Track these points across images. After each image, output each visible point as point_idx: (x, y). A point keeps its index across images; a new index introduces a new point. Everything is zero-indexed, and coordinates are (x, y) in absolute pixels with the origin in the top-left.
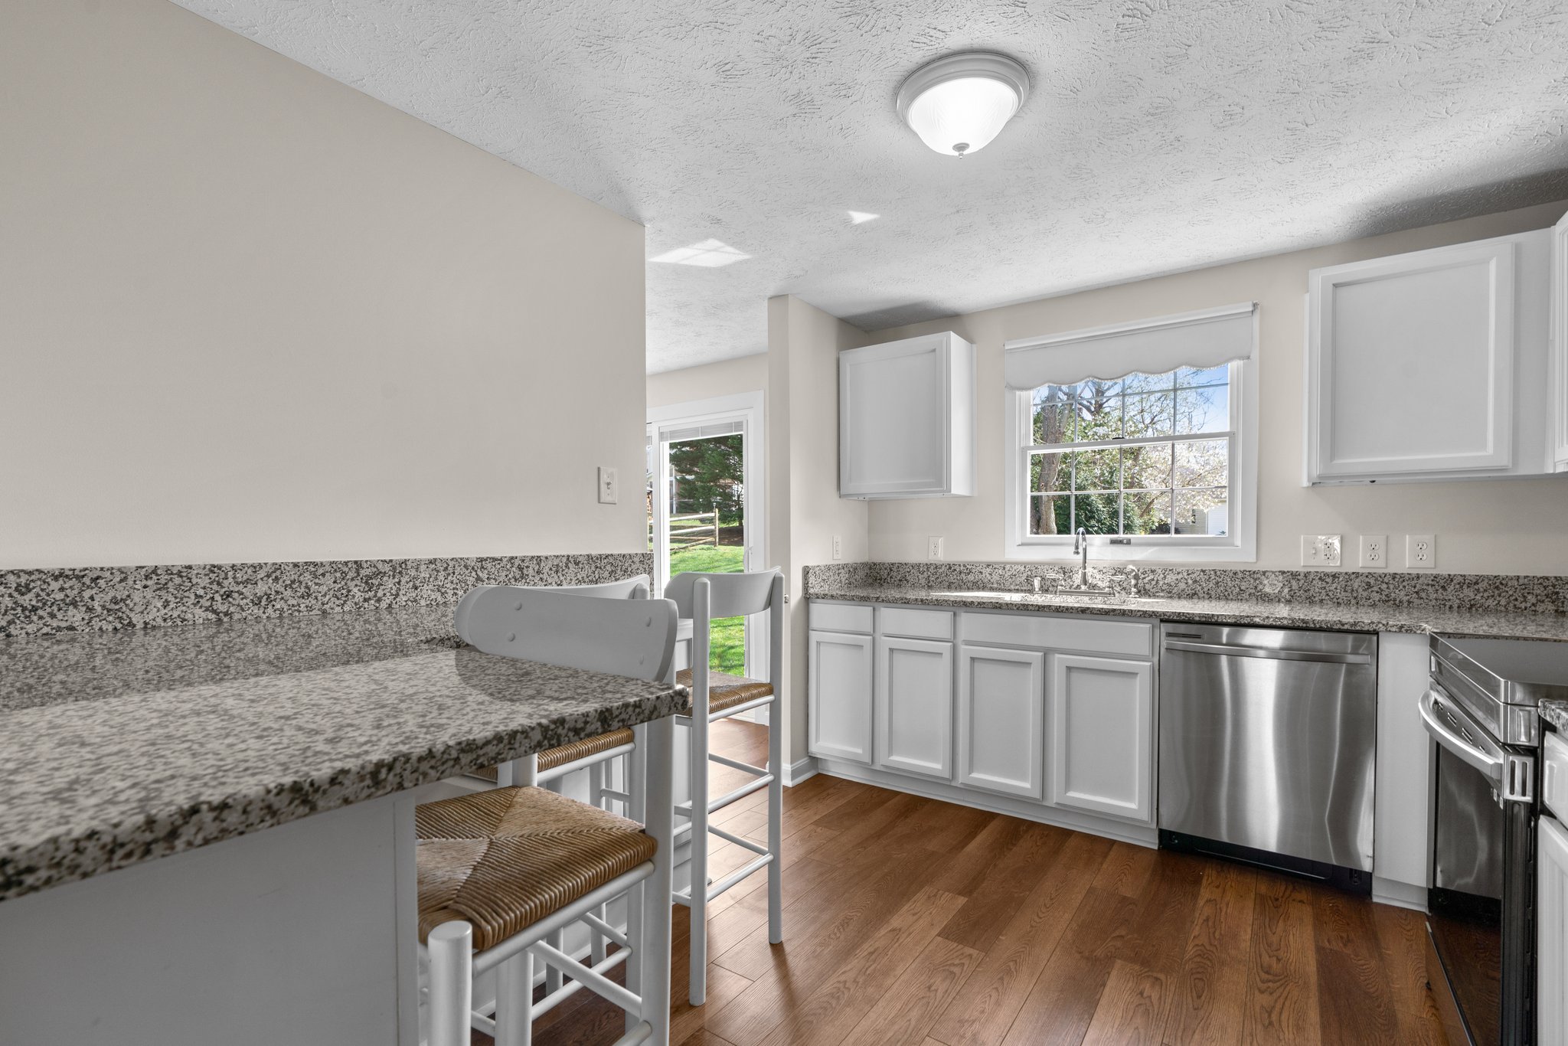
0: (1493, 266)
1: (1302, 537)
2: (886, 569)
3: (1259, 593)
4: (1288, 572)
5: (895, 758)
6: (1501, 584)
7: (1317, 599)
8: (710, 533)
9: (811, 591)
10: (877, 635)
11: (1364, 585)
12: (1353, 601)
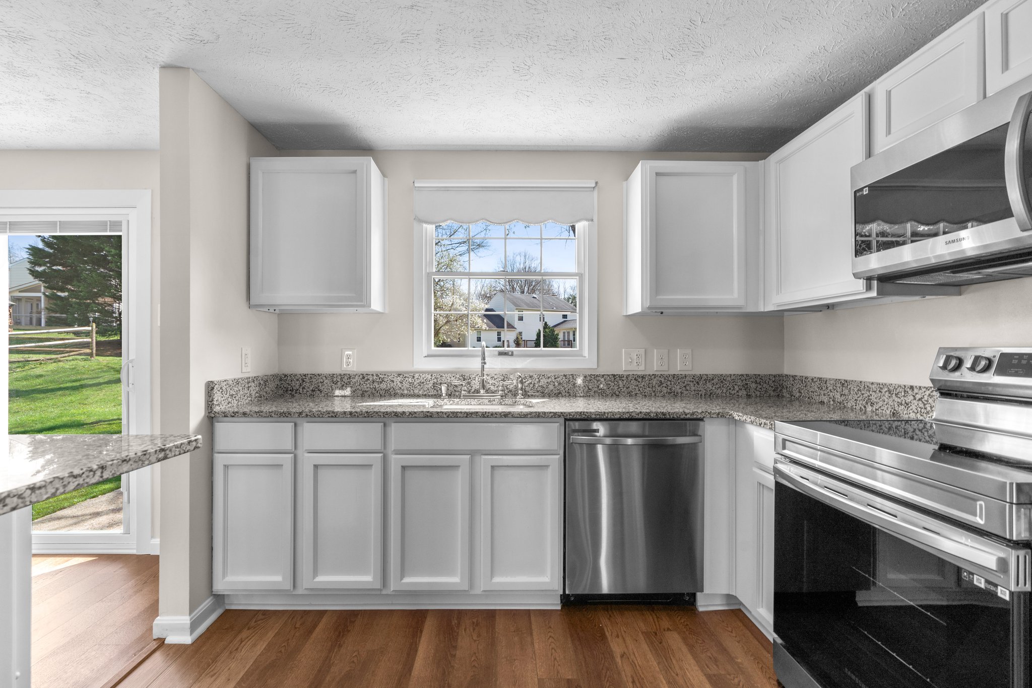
0: (735, 178)
1: (623, 350)
2: (297, 380)
3: (600, 391)
4: (617, 375)
5: (321, 578)
6: (724, 379)
7: (633, 393)
8: (87, 345)
9: (217, 409)
10: (299, 452)
11: (659, 382)
12: (653, 394)
